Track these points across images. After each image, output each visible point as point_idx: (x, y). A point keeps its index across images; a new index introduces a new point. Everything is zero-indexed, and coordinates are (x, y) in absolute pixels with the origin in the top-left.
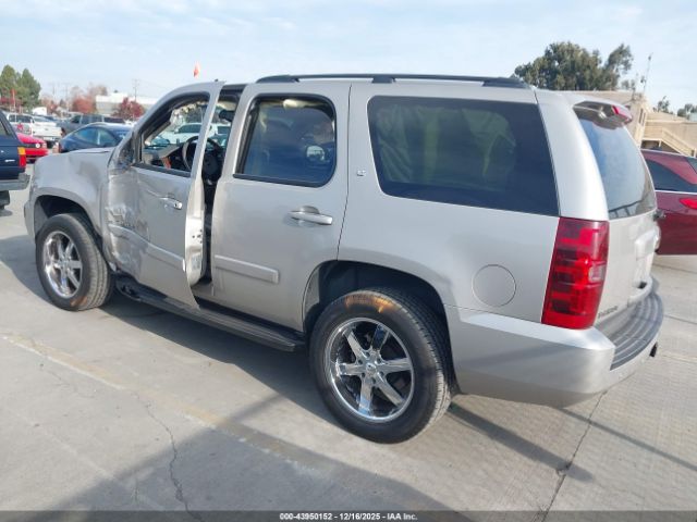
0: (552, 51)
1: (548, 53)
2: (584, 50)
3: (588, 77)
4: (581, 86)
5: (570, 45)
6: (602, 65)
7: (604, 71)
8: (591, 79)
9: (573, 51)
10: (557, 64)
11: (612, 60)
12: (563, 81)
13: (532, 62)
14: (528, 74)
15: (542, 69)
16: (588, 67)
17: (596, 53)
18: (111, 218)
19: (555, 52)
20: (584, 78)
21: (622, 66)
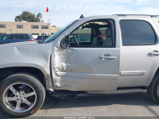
0: (24, 13)
1: (23, 13)
2: (31, 13)
3: (34, 19)
4: (32, 21)
5: (28, 12)
6: (36, 17)
7: (37, 18)
8: (34, 20)
9: (29, 13)
10: (26, 16)
11: (38, 16)
12: (28, 20)
13: (20, 15)
14: (19, 18)
15: (22, 17)
16: (33, 17)
17: (34, 14)
18: (57, 69)
19: (25, 13)
20: (33, 20)
21: (40, 17)
